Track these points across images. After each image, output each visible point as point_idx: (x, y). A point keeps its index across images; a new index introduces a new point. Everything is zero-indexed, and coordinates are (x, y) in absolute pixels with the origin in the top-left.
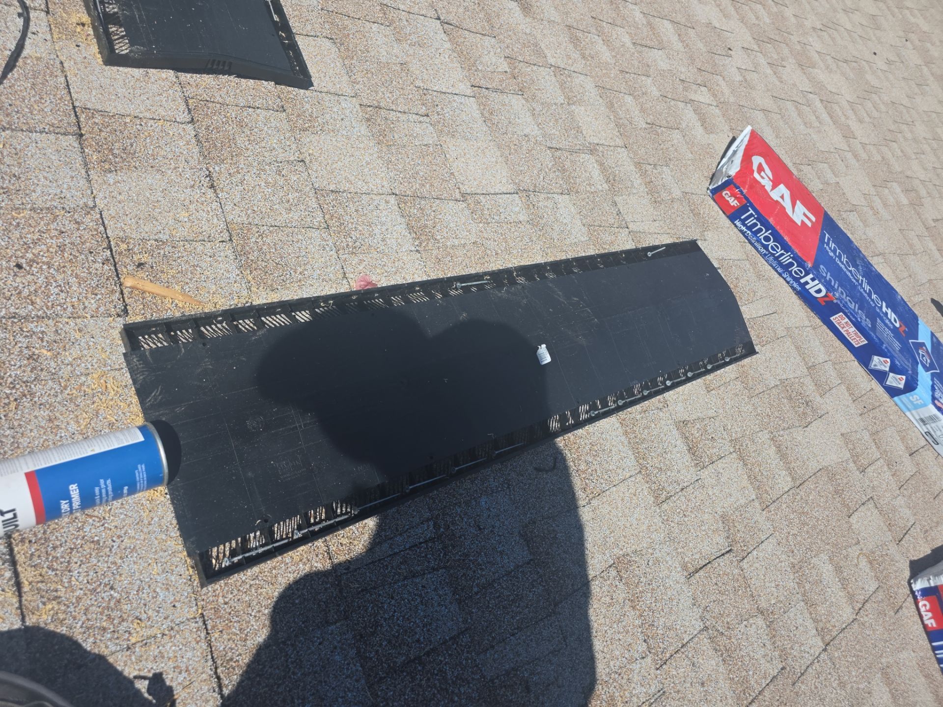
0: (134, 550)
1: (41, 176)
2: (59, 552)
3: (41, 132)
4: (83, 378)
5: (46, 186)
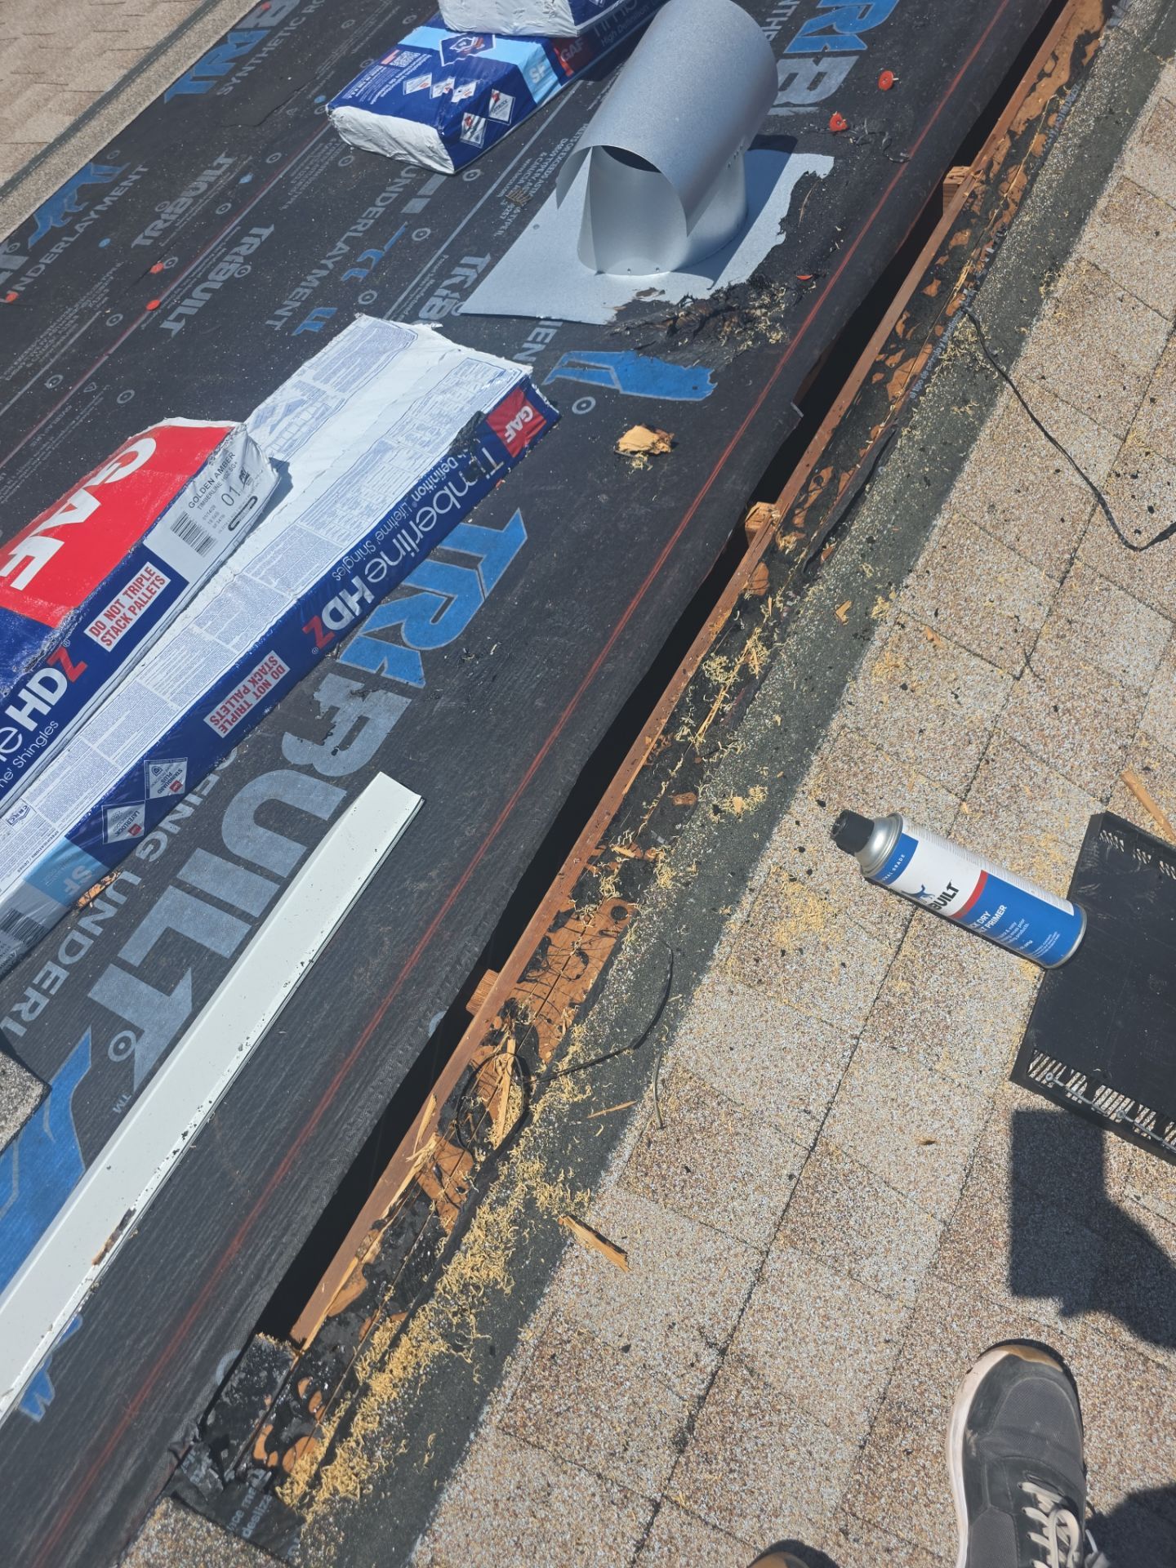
0: (982, 998)
1: (1121, 644)
2: (936, 951)
3: (1148, 606)
4: (1038, 832)
5: (1120, 655)
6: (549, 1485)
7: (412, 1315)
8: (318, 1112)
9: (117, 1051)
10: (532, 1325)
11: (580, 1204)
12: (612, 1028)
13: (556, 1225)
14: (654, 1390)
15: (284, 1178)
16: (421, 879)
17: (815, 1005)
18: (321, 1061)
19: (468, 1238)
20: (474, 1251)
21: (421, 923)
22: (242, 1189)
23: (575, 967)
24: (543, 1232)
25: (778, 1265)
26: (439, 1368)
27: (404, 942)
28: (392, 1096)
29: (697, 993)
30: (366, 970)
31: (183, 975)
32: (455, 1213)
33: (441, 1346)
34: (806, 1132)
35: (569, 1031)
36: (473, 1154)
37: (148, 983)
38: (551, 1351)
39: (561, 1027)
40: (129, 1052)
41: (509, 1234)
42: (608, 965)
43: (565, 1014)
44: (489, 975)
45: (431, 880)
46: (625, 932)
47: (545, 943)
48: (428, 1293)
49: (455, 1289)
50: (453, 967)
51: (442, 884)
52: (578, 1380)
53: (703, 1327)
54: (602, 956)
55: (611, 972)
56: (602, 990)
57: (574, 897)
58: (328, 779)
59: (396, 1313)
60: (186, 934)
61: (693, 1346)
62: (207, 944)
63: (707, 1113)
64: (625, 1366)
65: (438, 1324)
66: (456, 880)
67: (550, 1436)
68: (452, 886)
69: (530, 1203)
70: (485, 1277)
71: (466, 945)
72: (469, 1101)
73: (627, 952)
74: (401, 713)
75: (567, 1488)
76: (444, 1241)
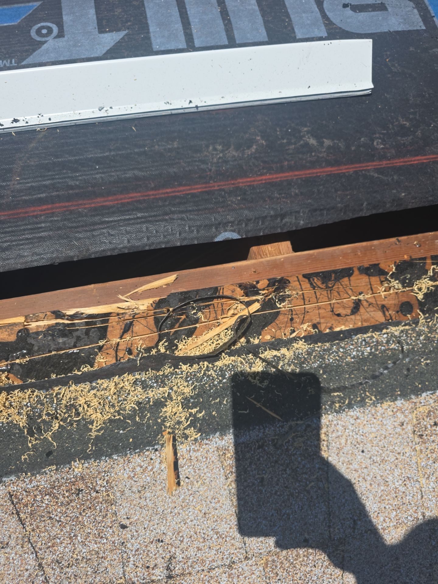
6: (7, 544)
7: (22, 388)
8: (99, 202)
9: (38, 32)
10: (86, 465)
11: (186, 437)
12: (320, 366)
13: (160, 431)
14: (115, 557)
15: (36, 217)
16: (316, 137)
17: (428, 478)
18: (136, 172)
19: (104, 383)
20: (98, 394)
21: (286, 163)
22: (9, 192)
23: (344, 308)
24: (149, 426)
25: (246, 568)
26: (8, 431)
27: (264, 162)
28: (152, 248)
29: (385, 405)
30: (222, 151)
31: (119, 30)
32: (112, 361)
33: (22, 421)
34: (342, 530)
35: (295, 339)
36: (160, 340)
37: (97, 13)
38: (82, 486)
39: (293, 331)
40: (44, 39)
41: (129, 406)
42: (363, 330)
43: (305, 326)
44: (286, 245)
45: (321, 144)
46: (397, 324)
47: (347, 273)
48: (47, 386)
49: (64, 402)
50: (275, 217)
51: (325, 155)
52: (80, 514)
53: (175, 558)
54: (365, 321)
55: (359, 336)
56: (342, 339)
57: (397, 267)
58: (324, 16)
59: (16, 375)
60: (147, 11)
61: (159, 560)
62: (152, 29)
63: (308, 466)
64: (113, 532)
65: (33, 408)
66: (337, 163)
67: (35, 523)
68: (329, 163)
69: (159, 404)
70: (88, 414)
71: (298, 212)
72: (194, 308)
73: (381, 337)
74: (410, 28)
75: (16, 554)
76: (86, 369)
